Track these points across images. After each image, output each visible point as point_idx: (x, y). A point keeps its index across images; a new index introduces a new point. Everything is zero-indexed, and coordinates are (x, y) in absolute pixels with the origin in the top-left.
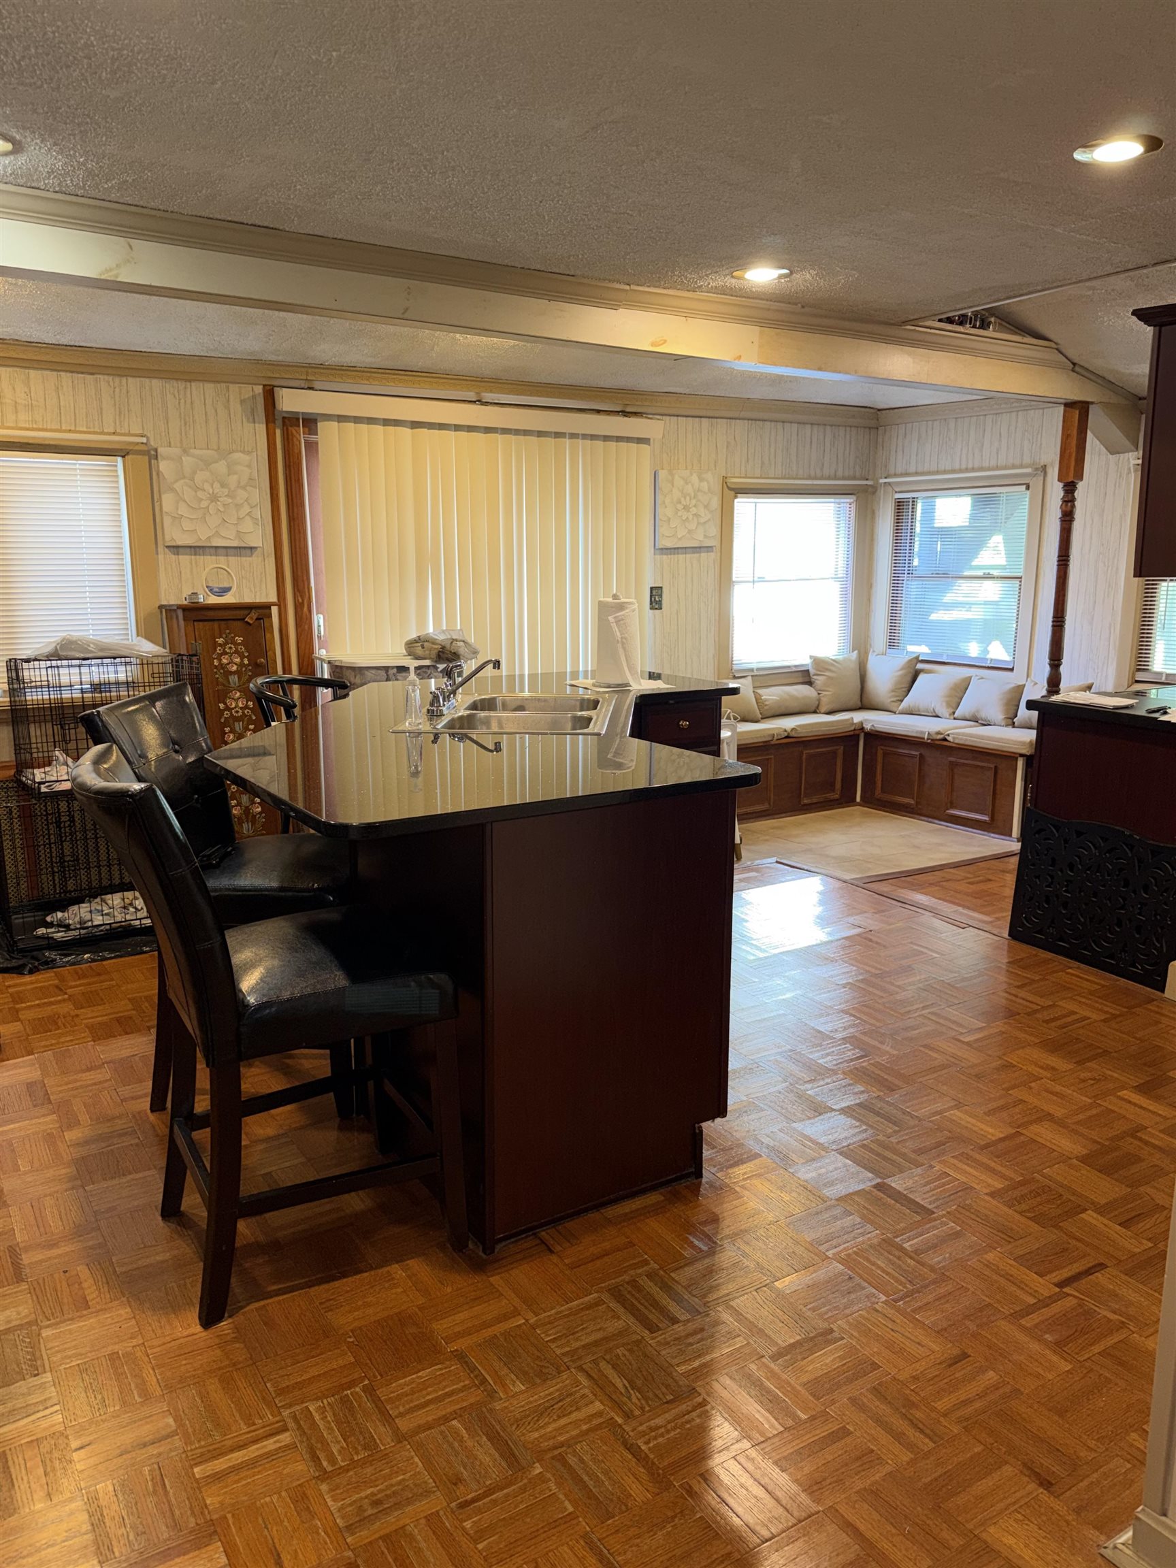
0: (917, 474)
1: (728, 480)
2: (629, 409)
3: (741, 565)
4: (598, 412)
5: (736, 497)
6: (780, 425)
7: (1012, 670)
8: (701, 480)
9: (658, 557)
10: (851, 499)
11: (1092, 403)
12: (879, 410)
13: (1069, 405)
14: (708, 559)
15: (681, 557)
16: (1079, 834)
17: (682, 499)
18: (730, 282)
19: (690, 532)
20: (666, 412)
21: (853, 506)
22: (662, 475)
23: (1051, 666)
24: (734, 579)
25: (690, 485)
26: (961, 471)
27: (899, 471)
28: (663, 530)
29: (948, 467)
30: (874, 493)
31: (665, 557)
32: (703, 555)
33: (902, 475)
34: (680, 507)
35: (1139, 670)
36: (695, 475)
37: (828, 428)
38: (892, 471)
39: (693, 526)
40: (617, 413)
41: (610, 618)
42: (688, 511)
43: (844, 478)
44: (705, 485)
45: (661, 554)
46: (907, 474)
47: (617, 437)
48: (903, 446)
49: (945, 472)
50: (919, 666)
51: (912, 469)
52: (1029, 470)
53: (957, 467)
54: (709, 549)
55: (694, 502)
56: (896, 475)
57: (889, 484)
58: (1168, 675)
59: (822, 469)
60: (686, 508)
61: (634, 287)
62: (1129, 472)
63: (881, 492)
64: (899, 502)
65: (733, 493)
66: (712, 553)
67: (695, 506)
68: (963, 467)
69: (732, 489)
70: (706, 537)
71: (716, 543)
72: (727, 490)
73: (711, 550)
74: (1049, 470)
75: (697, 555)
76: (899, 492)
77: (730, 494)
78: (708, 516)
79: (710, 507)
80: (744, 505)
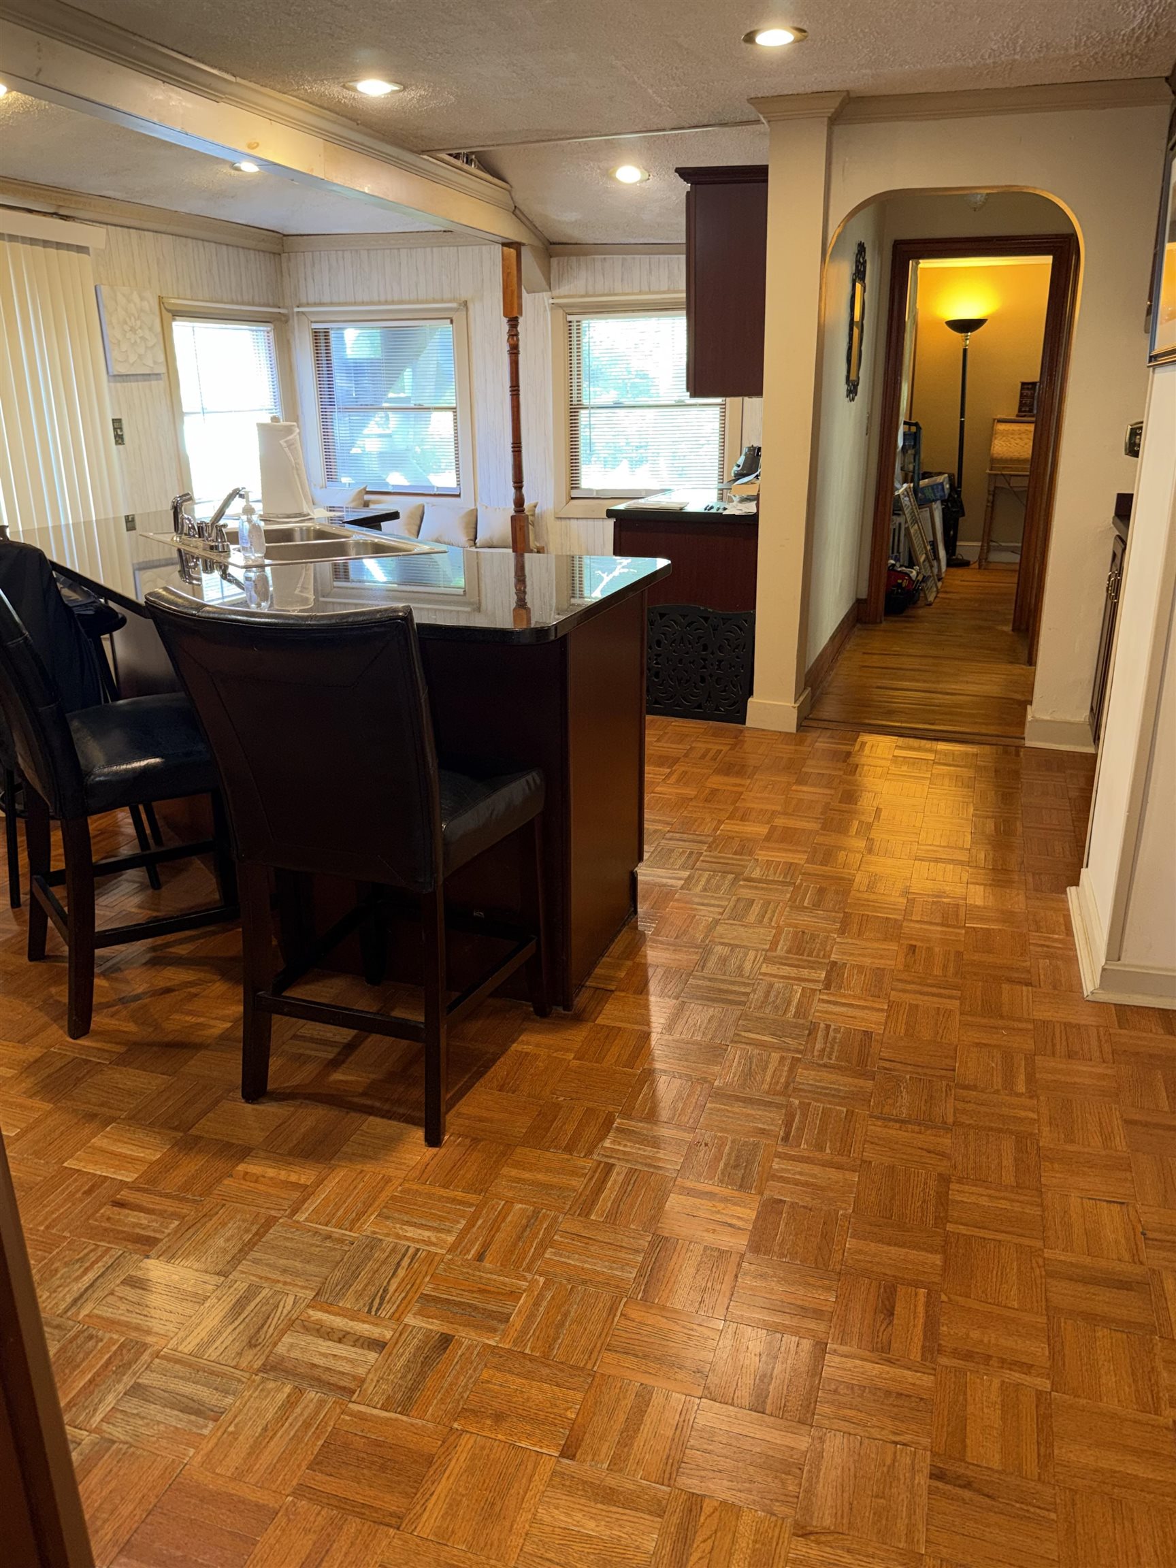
0: (332, 304)
1: (164, 300)
2: (62, 212)
3: (189, 397)
4: (30, 211)
5: (174, 320)
6: (200, 243)
7: (459, 496)
8: (142, 299)
9: (112, 384)
10: (269, 327)
11: (524, 244)
12: (285, 235)
13: (507, 244)
14: (159, 386)
15: (134, 384)
16: (662, 616)
17: (128, 319)
18: (333, 90)
19: (140, 356)
20: (99, 219)
21: (271, 334)
22: (105, 290)
23: (515, 488)
24: (185, 409)
25: (132, 305)
26: (379, 303)
27: (311, 299)
28: (115, 354)
29: (366, 299)
30: (287, 322)
31: (119, 385)
32: (154, 383)
33: (315, 304)
34: (127, 328)
35: (572, 488)
36: (135, 293)
37: (241, 250)
38: (304, 301)
39: (142, 350)
40: (52, 214)
41: (282, 442)
42: (135, 334)
43: (260, 305)
44: (145, 304)
45: (115, 382)
46: (321, 304)
47: (57, 243)
48: (313, 274)
49: (363, 303)
50: (367, 497)
51: (326, 299)
52: (454, 305)
53: (376, 299)
54: (157, 376)
55: (139, 323)
56: (308, 305)
57: (303, 313)
58: (597, 491)
59: (242, 295)
60: (133, 330)
61: (239, 80)
62: (545, 311)
63: (295, 322)
64: (316, 333)
65: (170, 315)
66: (161, 382)
67: (140, 328)
68: (382, 299)
69: (169, 311)
70: (155, 362)
71: (162, 369)
72: (164, 311)
73: (161, 379)
74: (470, 306)
75: (147, 383)
76: (316, 322)
77: (167, 315)
78: (154, 339)
79: (151, 329)
80: (181, 328)
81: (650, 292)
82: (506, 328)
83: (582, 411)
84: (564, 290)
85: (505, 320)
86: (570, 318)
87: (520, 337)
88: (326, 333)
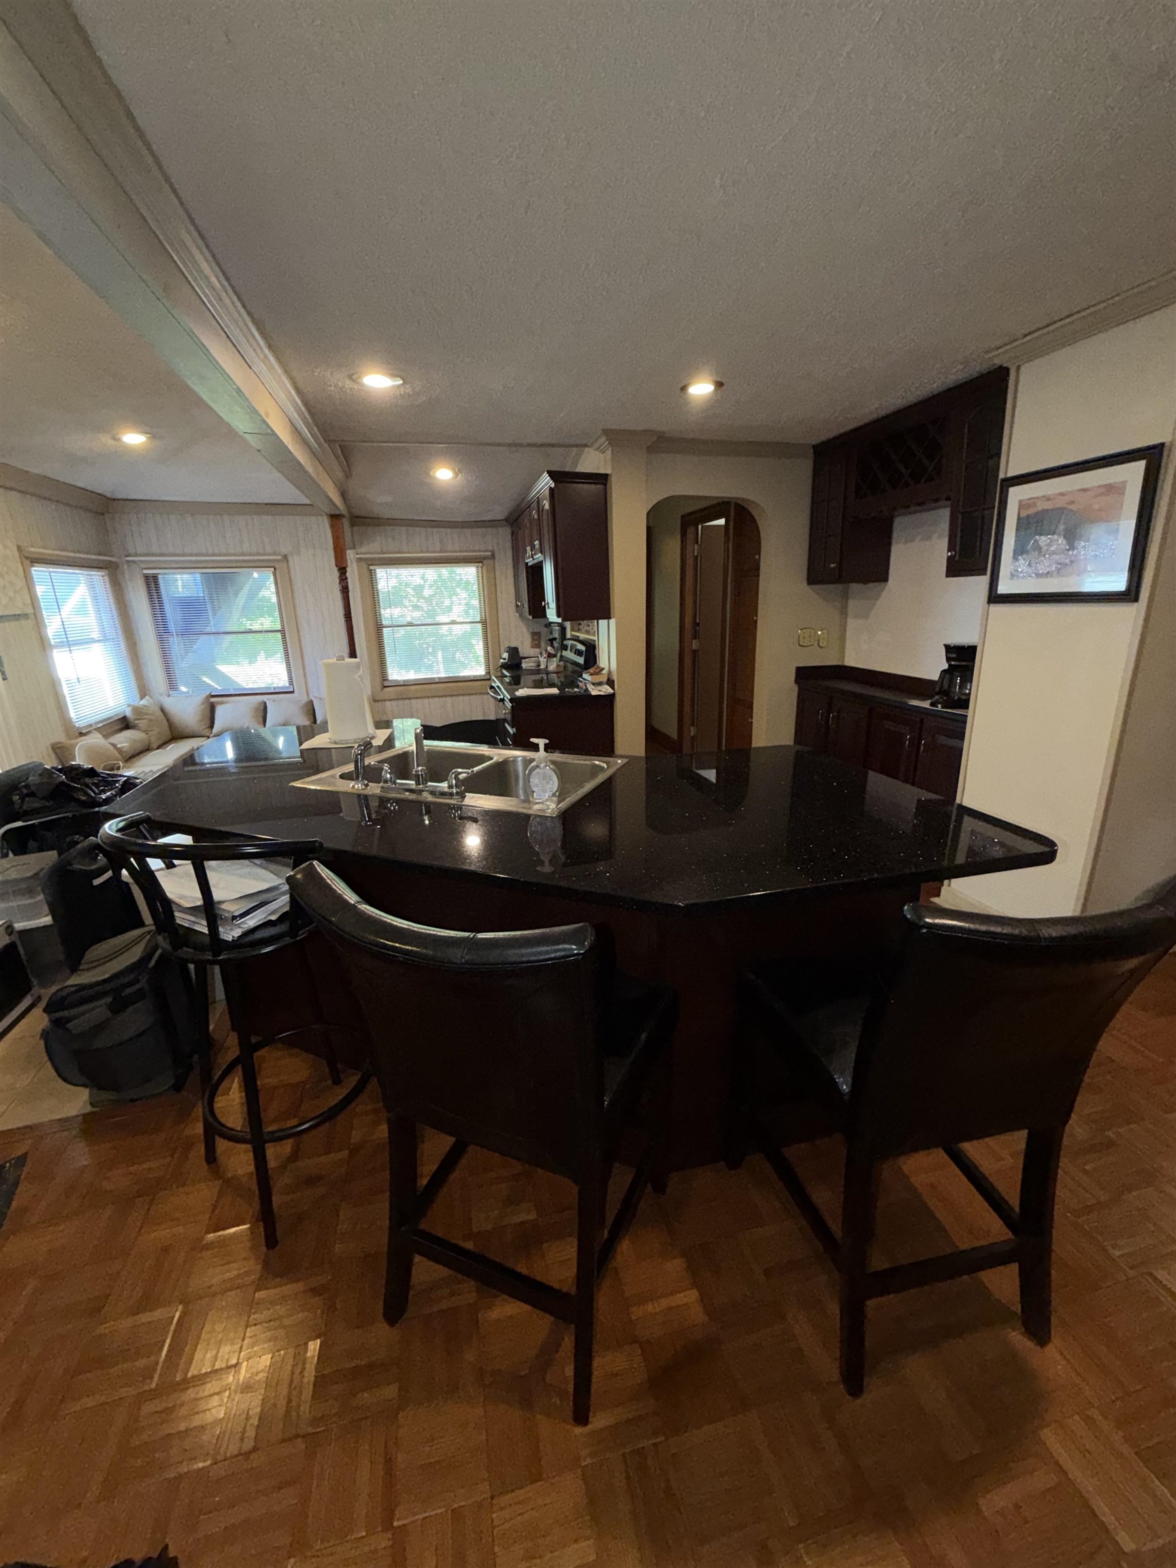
0: (162, 555)
1: (23, 551)
5: (32, 566)
6: (43, 500)
7: (293, 692)
8: (5, 547)
10: (104, 573)
11: (345, 516)
12: (110, 499)
13: (333, 516)
14: (28, 624)
15: (7, 624)
19: (11, 599)
21: (106, 578)
27: (140, 551)
29: (194, 551)
30: (118, 568)
32: (23, 622)
33: (144, 555)
35: (384, 680)
37: (73, 508)
38: (131, 551)
39: (11, 594)
42: (4, 578)
43: (94, 554)
44: (8, 552)
46: (149, 554)
48: (139, 532)
49: (191, 554)
50: (213, 700)
51: (155, 549)
54: (26, 616)
55: (5, 568)
56: (136, 555)
57: (134, 562)
58: (406, 680)
59: (81, 546)
60: (1, 575)
62: (352, 562)
63: (126, 568)
64: (147, 577)
65: (28, 562)
66: (30, 621)
67: (7, 573)
68: (210, 551)
69: (27, 558)
70: (24, 605)
71: (30, 610)
72: (23, 559)
73: (28, 618)
74: (290, 558)
75: (18, 622)
76: (145, 569)
77: (27, 562)
78: (20, 583)
79: (16, 575)
80: (38, 572)
81: (428, 552)
82: (336, 574)
83: (384, 629)
84: (363, 549)
85: (336, 569)
86: (371, 567)
87: (349, 580)
88: (155, 578)
